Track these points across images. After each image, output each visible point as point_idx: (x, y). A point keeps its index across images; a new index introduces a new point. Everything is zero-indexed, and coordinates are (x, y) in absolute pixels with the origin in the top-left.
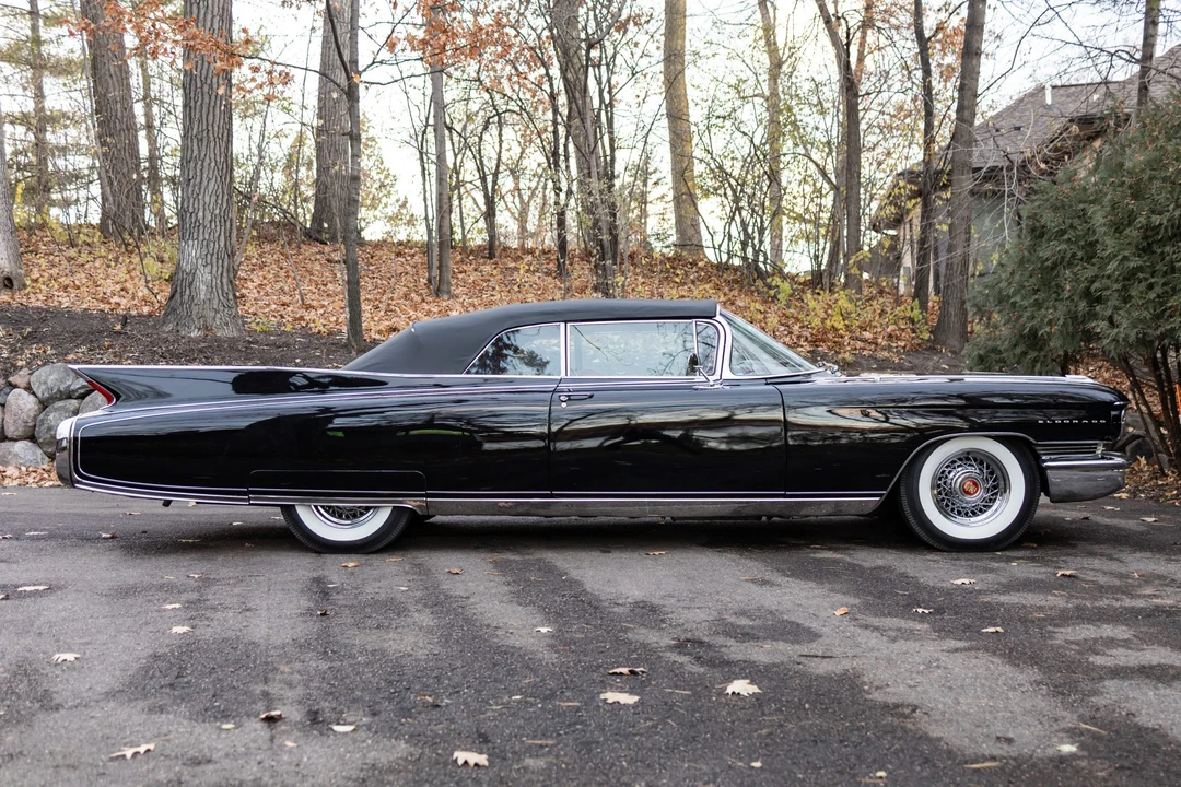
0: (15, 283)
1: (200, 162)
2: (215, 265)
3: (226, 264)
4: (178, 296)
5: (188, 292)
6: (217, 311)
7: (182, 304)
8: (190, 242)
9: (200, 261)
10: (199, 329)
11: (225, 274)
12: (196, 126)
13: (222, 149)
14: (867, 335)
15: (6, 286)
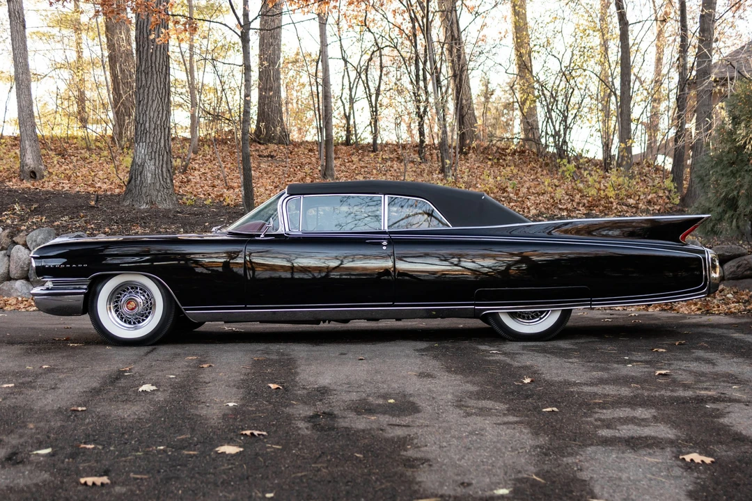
0: (38, 175)
1: (147, 89)
2: (157, 159)
3: (165, 158)
4: (133, 181)
5: (139, 178)
6: (159, 191)
7: (135, 186)
8: (141, 144)
9: (147, 157)
10: (147, 204)
11: (164, 166)
12: (144, 64)
13: (162, 80)
14: (631, 201)
15: (31, 177)
